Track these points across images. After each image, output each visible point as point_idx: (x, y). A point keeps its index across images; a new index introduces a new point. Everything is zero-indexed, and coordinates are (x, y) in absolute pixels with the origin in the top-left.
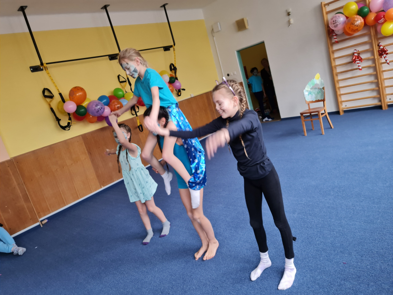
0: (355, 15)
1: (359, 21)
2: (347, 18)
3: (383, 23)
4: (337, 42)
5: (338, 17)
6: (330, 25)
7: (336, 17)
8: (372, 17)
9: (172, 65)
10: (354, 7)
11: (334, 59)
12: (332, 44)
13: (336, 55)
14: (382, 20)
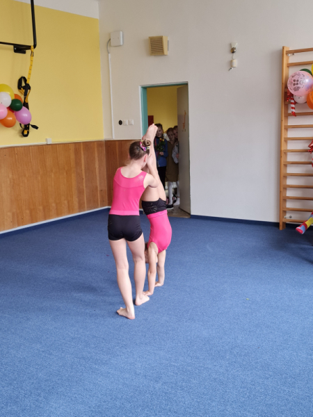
4: (294, 114)
6: (288, 85)
7: (299, 75)
9: (22, 79)
11: (287, 140)
12: (287, 115)
13: (291, 134)
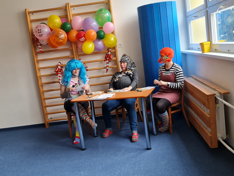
0: (58, 28)
1: (63, 35)
2: (51, 30)
3: (83, 42)
5: (43, 27)
6: (34, 34)
7: (40, 26)
8: (74, 34)
10: (58, 21)
14: (83, 39)
